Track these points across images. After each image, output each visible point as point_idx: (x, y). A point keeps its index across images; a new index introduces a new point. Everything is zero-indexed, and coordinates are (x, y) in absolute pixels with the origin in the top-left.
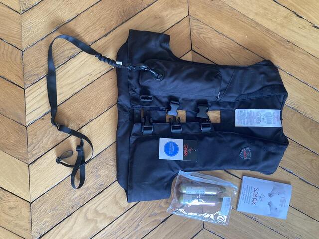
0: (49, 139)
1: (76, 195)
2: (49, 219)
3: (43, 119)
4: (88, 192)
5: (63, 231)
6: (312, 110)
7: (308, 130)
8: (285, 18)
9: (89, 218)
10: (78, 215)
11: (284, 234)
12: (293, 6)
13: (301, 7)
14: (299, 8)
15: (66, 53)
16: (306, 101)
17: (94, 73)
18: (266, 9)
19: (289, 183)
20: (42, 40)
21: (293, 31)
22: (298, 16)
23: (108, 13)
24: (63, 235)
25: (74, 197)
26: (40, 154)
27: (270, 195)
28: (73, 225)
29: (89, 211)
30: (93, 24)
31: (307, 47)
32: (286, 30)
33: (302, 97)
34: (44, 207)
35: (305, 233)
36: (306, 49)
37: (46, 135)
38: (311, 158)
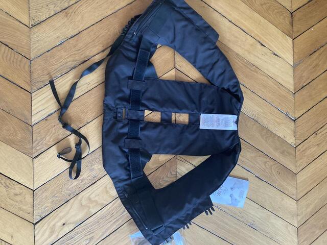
0: (51, 137)
1: (73, 185)
2: (49, 205)
3: (46, 120)
4: (83, 183)
5: (61, 214)
6: (268, 122)
7: (265, 137)
8: (252, 45)
9: (83, 204)
10: (74, 201)
11: (241, 220)
12: (259, 36)
13: (265, 37)
14: (263, 37)
15: (68, 64)
16: (264, 114)
17: (92, 83)
18: (236, 37)
19: (247, 180)
20: (48, 51)
21: (257, 57)
22: (262, 45)
23: (106, 31)
24: (60, 218)
25: (71, 186)
26: (43, 150)
27: (232, 189)
28: (70, 210)
29: (83, 199)
30: (93, 41)
31: (267, 70)
32: (252, 55)
33: (262, 111)
34: (44, 195)
35: (258, 219)
36: (267, 72)
37: (49, 134)
38: (265, 160)
